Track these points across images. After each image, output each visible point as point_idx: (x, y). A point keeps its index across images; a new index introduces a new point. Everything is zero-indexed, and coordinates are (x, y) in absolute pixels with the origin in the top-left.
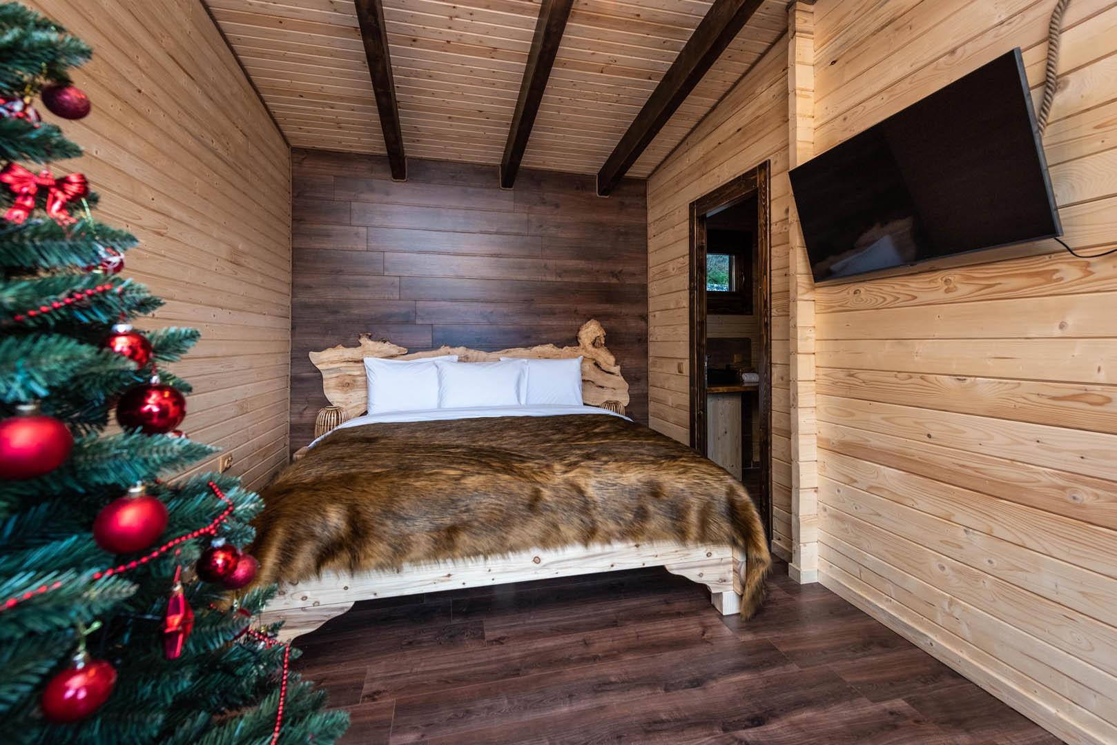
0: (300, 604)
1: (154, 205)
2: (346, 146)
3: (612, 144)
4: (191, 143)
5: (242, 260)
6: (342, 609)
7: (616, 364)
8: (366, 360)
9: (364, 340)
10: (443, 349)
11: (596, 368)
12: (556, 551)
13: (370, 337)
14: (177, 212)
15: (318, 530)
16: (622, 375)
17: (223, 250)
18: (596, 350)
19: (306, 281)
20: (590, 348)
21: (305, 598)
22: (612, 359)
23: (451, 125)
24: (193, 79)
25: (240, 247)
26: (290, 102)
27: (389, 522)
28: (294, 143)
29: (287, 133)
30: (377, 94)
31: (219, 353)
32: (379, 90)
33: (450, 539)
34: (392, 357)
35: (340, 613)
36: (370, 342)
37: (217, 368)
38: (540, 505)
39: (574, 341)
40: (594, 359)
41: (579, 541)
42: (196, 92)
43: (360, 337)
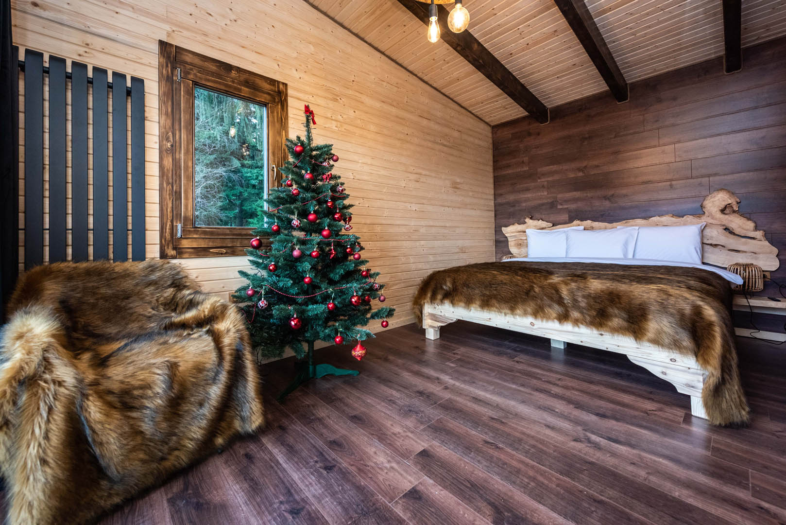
0: (440, 314)
1: (414, 171)
2: (515, 116)
3: (719, 26)
4: (430, 144)
5: (458, 186)
6: (452, 320)
7: (756, 228)
8: (527, 230)
9: (527, 220)
10: (576, 222)
11: (727, 233)
12: (542, 321)
13: (531, 218)
14: (424, 172)
15: (444, 287)
16: (767, 239)
17: (448, 183)
18: (727, 216)
19: (500, 192)
20: (719, 215)
21: (441, 312)
22: (751, 225)
23: (562, 81)
24: (430, 120)
25: (458, 181)
26: (480, 107)
27: (465, 288)
28: (492, 124)
29: (487, 120)
30: (502, 89)
31: (447, 225)
32: (501, 87)
33: (487, 301)
34: (543, 229)
35: (451, 322)
36: (531, 221)
37: (447, 231)
38: (532, 293)
39: (699, 212)
40: (724, 225)
41: (557, 319)
42: (432, 125)
43: (525, 218)
